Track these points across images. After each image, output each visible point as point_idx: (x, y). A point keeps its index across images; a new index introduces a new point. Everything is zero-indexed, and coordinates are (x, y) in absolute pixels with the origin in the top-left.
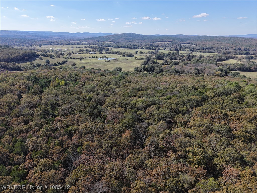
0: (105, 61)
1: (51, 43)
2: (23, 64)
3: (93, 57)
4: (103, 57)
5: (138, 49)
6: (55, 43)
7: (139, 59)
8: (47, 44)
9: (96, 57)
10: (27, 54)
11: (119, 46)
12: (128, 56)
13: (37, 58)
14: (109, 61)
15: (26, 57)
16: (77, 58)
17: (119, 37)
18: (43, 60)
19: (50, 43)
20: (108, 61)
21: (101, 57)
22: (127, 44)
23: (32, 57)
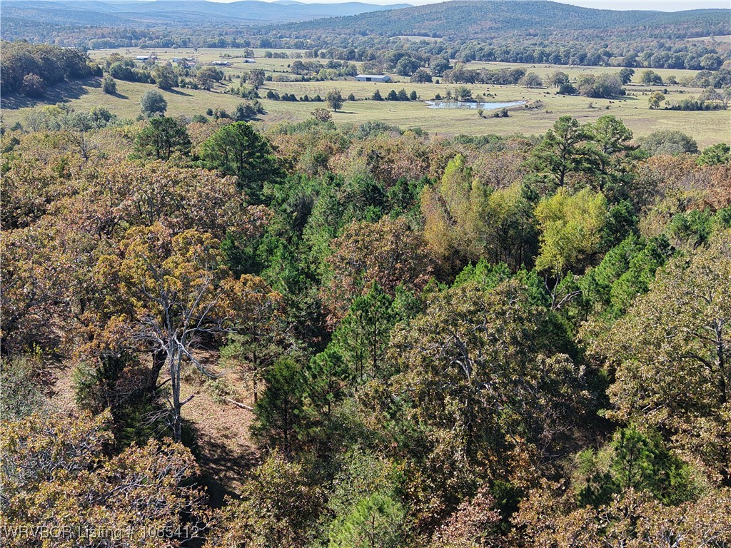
0: (481, 113)
1: (132, 38)
2: (16, 112)
3: (393, 97)
4: (449, 94)
5: (608, 65)
6: (151, 39)
7: (679, 108)
8: (112, 41)
9: (414, 97)
10: (37, 57)
11: (490, 54)
12: (596, 94)
13: (92, 85)
14: (505, 115)
15: (31, 78)
16: (306, 99)
17: (469, 13)
18: (126, 98)
19: (127, 38)
20: (497, 116)
21: (438, 97)
22: (527, 43)
23: (61, 79)
